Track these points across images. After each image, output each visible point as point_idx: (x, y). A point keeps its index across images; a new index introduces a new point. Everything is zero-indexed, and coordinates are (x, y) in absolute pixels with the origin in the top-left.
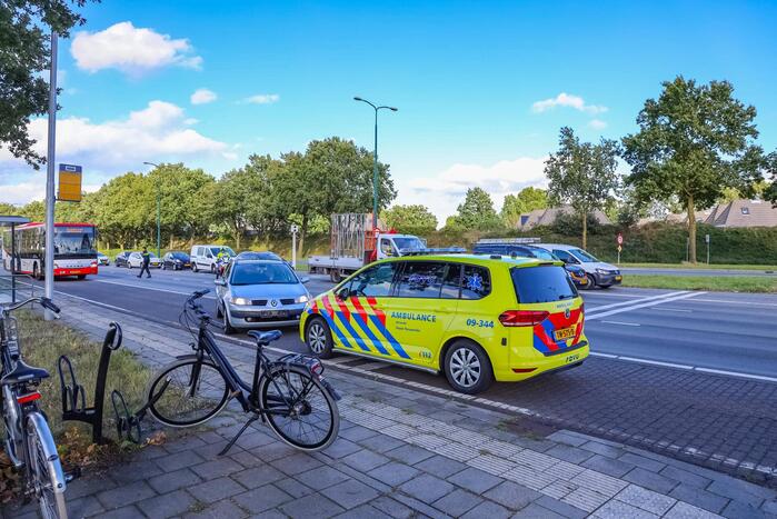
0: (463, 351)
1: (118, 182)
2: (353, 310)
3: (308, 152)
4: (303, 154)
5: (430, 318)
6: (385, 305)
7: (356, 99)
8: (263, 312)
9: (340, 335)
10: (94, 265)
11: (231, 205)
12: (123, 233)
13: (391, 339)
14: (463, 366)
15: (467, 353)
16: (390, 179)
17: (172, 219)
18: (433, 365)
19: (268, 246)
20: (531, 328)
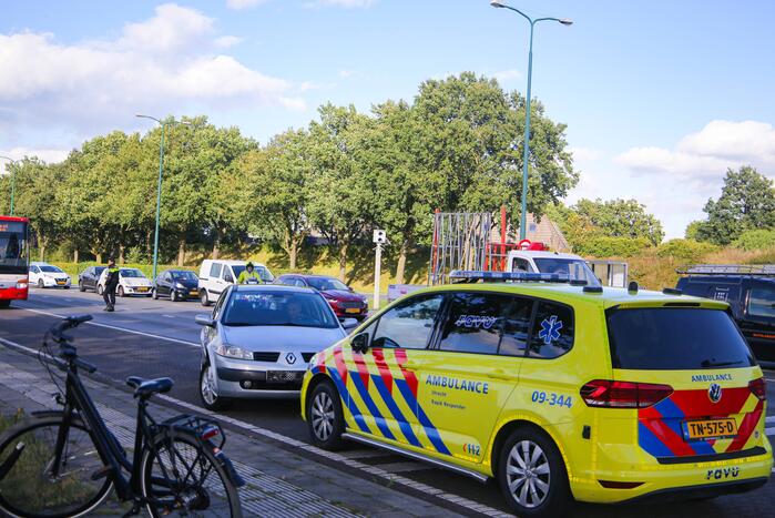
0: (526, 444)
1: (96, 148)
2: (374, 370)
3: (418, 100)
4: (410, 102)
5: (480, 388)
6: (417, 363)
7: (494, 5)
8: (271, 374)
9: (355, 411)
10: (22, 286)
11: (281, 194)
12: (101, 236)
13: (424, 421)
14: (525, 467)
15: (532, 449)
16: (566, 150)
17: (182, 213)
18: (482, 466)
19: (342, 267)
20: (635, 411)
